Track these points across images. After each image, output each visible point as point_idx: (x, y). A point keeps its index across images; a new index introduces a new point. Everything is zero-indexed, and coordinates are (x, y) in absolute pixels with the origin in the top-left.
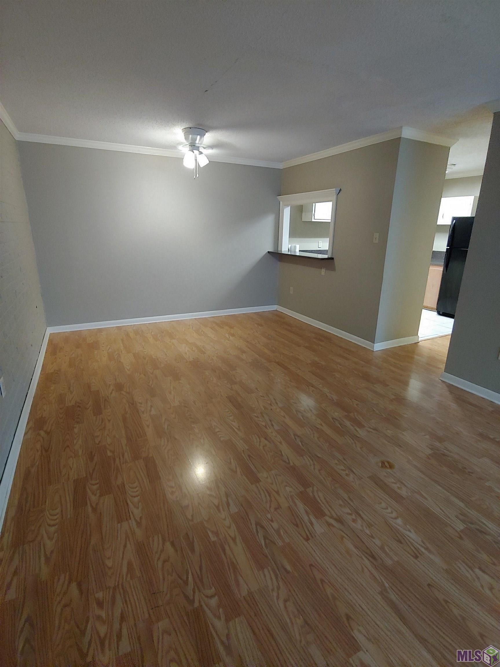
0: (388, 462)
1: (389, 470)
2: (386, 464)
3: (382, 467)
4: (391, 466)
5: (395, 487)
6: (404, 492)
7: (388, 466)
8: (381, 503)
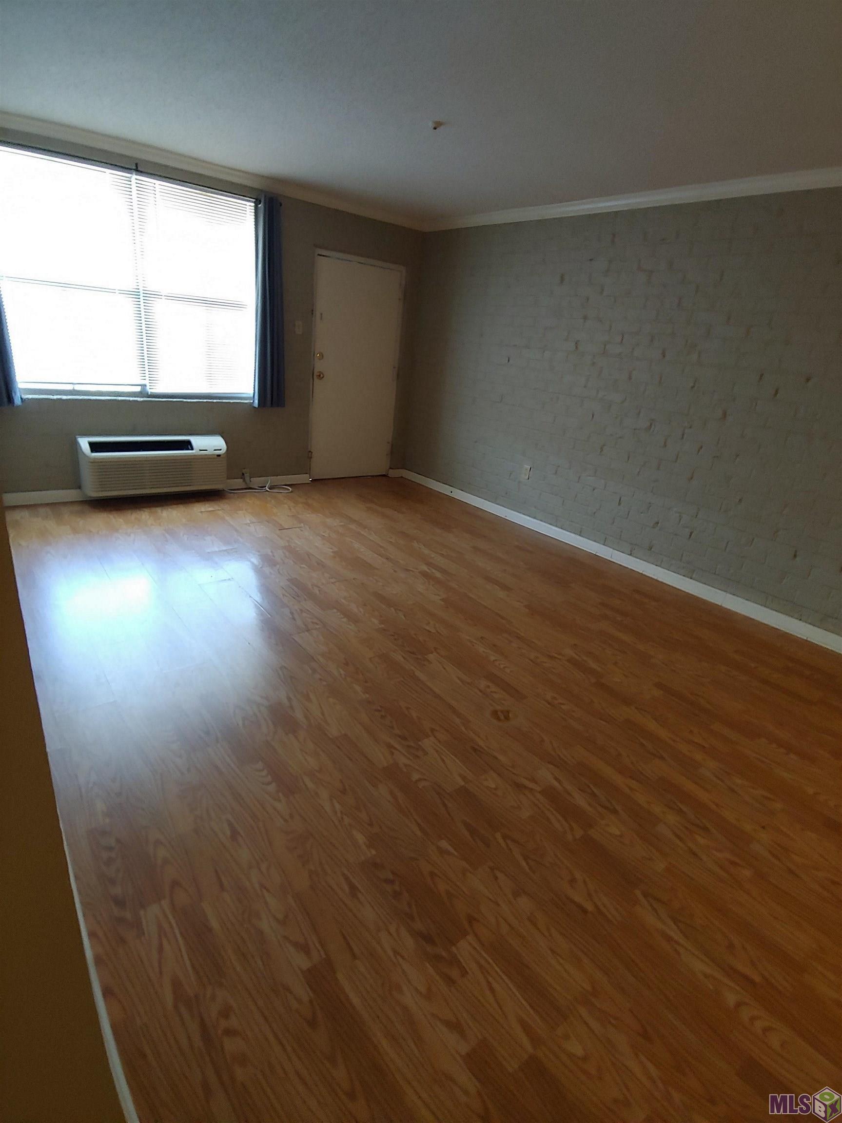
0: (498, 719)
1: (498, 708)
2: (502, 718)
3: (508, 712)
4: (495, 713)
5: (493, 688)
6: (483, 683)
7: (499, 713)
8: (511, 672)
